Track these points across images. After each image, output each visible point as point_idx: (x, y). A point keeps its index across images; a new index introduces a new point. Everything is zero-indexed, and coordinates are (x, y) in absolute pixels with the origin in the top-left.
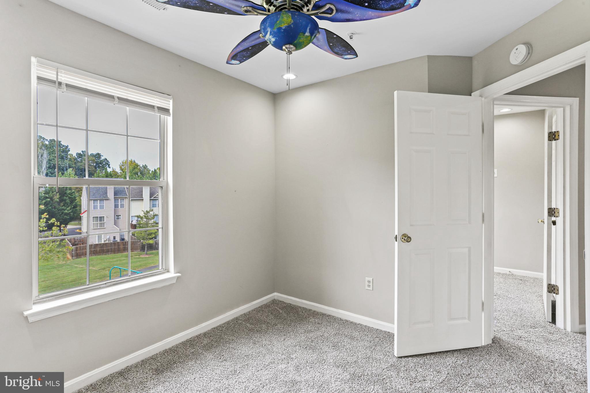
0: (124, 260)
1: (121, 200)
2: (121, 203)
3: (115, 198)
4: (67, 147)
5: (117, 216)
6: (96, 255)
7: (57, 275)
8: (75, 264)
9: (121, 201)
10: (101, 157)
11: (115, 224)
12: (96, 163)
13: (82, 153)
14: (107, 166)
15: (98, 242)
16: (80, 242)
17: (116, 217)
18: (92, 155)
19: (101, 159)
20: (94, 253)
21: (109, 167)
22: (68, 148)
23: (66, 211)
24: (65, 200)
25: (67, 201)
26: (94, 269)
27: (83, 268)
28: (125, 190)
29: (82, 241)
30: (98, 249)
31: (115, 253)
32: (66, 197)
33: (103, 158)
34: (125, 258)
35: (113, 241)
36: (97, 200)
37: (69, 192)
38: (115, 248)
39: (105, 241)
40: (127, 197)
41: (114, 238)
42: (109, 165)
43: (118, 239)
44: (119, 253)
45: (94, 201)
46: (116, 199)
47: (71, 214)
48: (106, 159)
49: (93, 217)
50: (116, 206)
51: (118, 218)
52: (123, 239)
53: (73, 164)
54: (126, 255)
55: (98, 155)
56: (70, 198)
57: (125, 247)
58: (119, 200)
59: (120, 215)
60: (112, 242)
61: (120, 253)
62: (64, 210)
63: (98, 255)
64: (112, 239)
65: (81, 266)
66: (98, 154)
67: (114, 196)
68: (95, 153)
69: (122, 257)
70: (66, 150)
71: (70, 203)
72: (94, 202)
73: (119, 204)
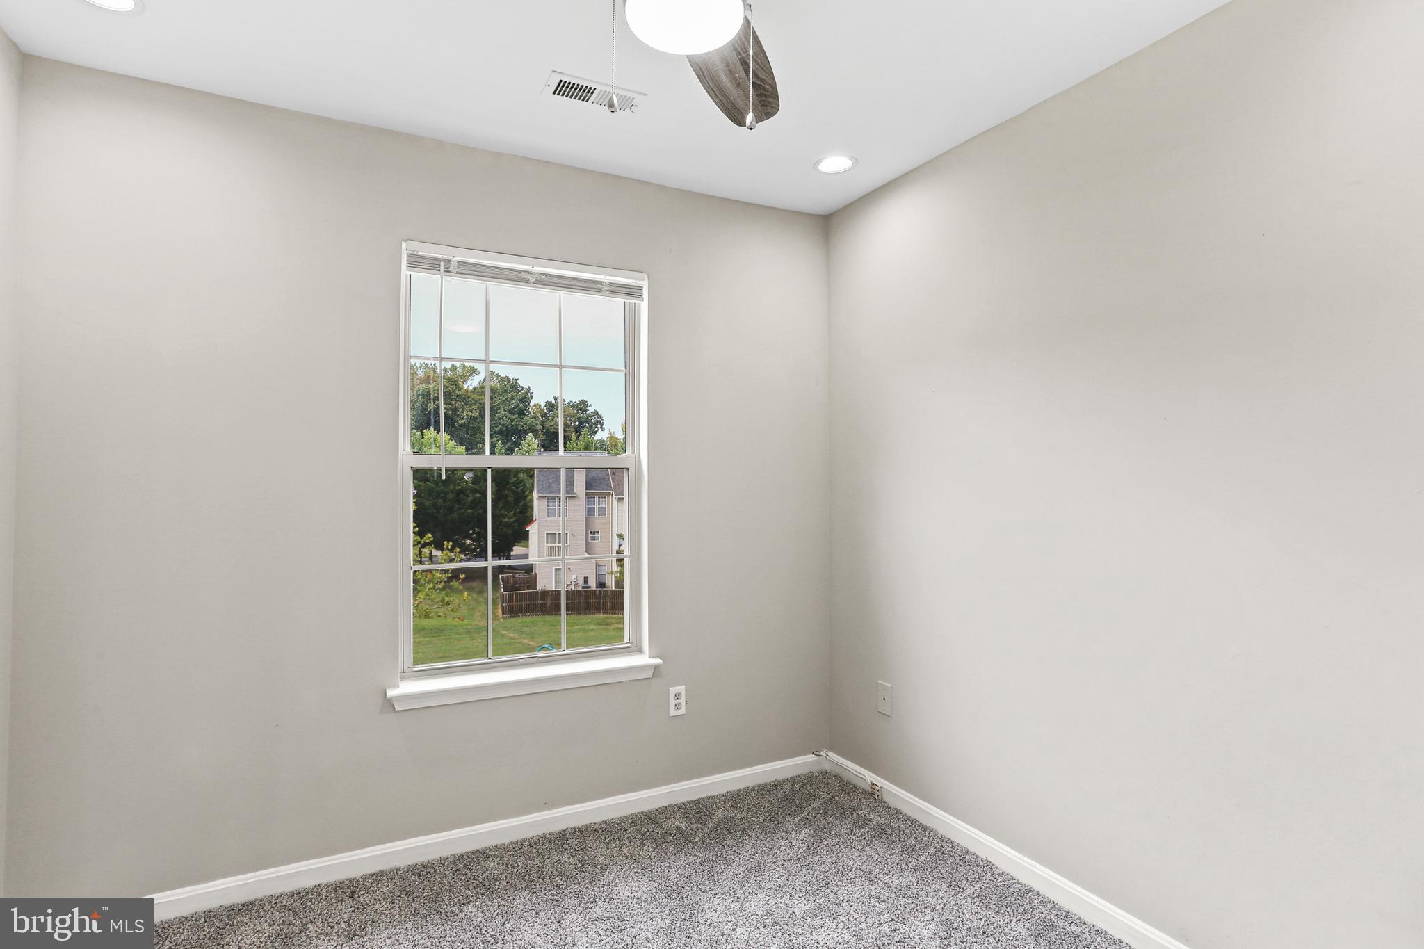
0: (592, 630)
1: (599, 498)
2: (599, 505)
3: (587, 494)
4: (529, 389)
5: (591, 532)
6: (544, 614)
7: (466, 647)
8: (504, 630)
9: (599, 501)
10: (588, 408)
11: (588, 550)
12: (579, 419)
13: (553, 402)
14: (599, 426)
15: (556, 587)
16: (524, 584)
17: (590, 535)
18: (571, 405)
19: (588, 412)
20: (542, 611)
21: (603, 429)
22: (531, 391)
23: (507, 520)
24: (507, 496)
25: (509, 499)
26: (531, 643)
27: (514, 639)
28: (609, 478)
29: (528, 582)
30: (549, 602)
31: (579, 614)
32: (508, 489)
33: (590, 410)
34: (596, 627)
35: (583, 587)
36: (555, 499)
37: (513, 480)
38: (579, 603)
39: (568, 585)
40: (611, 492)
41: (586, 580)
42: (602, 425)
43: (593, 584)
44: (586, 613)
45: (548, 499)
46: (589, 497)
47: (515, 526)
48: (596, 413)
49: (547, 534)
50: (590, 512)
51: (593, 539)
52: (602, 584)
53: (537, 424)
54: (599, 619)
55: (582, 406)
56: (514, 492)
57: (600, 602)
58: (597, 499)
59: (598, 532)
60: (580, 588)
61: (590, 613)
62: (504, 517)
63: (548, 614)
64: (581, 582)
65: (511, 635)
66: (583, 402)
67: (586, 489)
68: (577, 400)
69: (589, 623)
70: (526, 398)
71: (515, 504)
72: (548, 502)
73: (597, 507)
